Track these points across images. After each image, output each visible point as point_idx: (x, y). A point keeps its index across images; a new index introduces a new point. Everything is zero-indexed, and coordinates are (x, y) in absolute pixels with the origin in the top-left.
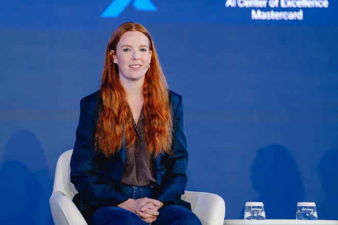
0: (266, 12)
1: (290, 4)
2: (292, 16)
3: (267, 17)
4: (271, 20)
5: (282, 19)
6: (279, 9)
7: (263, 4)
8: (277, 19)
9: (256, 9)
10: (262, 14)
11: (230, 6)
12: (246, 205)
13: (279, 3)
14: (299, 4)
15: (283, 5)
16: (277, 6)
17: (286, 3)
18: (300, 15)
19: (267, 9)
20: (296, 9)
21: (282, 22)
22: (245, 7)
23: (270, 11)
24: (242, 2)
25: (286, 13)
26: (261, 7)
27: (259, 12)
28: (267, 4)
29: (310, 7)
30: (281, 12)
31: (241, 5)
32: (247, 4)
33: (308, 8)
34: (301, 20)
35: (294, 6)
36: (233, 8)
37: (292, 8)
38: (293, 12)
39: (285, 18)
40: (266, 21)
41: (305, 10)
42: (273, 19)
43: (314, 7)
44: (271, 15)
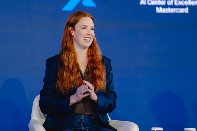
0: (165, 8)
1: (181, 3)
2: (182, 11)
3: (166, 12)
4: (169, 13)
5: (175, 13)
6: (173, 6)
7: (163, 3)
8: (172, 13)
9: (159, 6)
10: (162, 9)
11: (142, 4)
12: (152, 130)
13: (174, 3)
14: (186, 3)
15: (176, 4)
16: (172, 4)
17: (178, 2)
18: (186, 10)
19: (166, 6)
20: (185, 7)
21: (175, 14)
22: (152, 6)
23: (168, 8)
24: (150, 2)
25: (178, 9)
26: (162, 5)
27: (161, 8)
28: (166, 3)
29: (193, 5)
30: (175, 8)
31: (149, 4)
32: (153, 3)
33: (192, 6)
34: (187, 14)
35: (183, 4)
36: (145, 6)
37: (182, 6)
38: (182, 8)
39: (177, 12)
40: (165, 14)
41: (190, 7)
42: (170, 13)
43: (195, 5)
44: (168, 11)
